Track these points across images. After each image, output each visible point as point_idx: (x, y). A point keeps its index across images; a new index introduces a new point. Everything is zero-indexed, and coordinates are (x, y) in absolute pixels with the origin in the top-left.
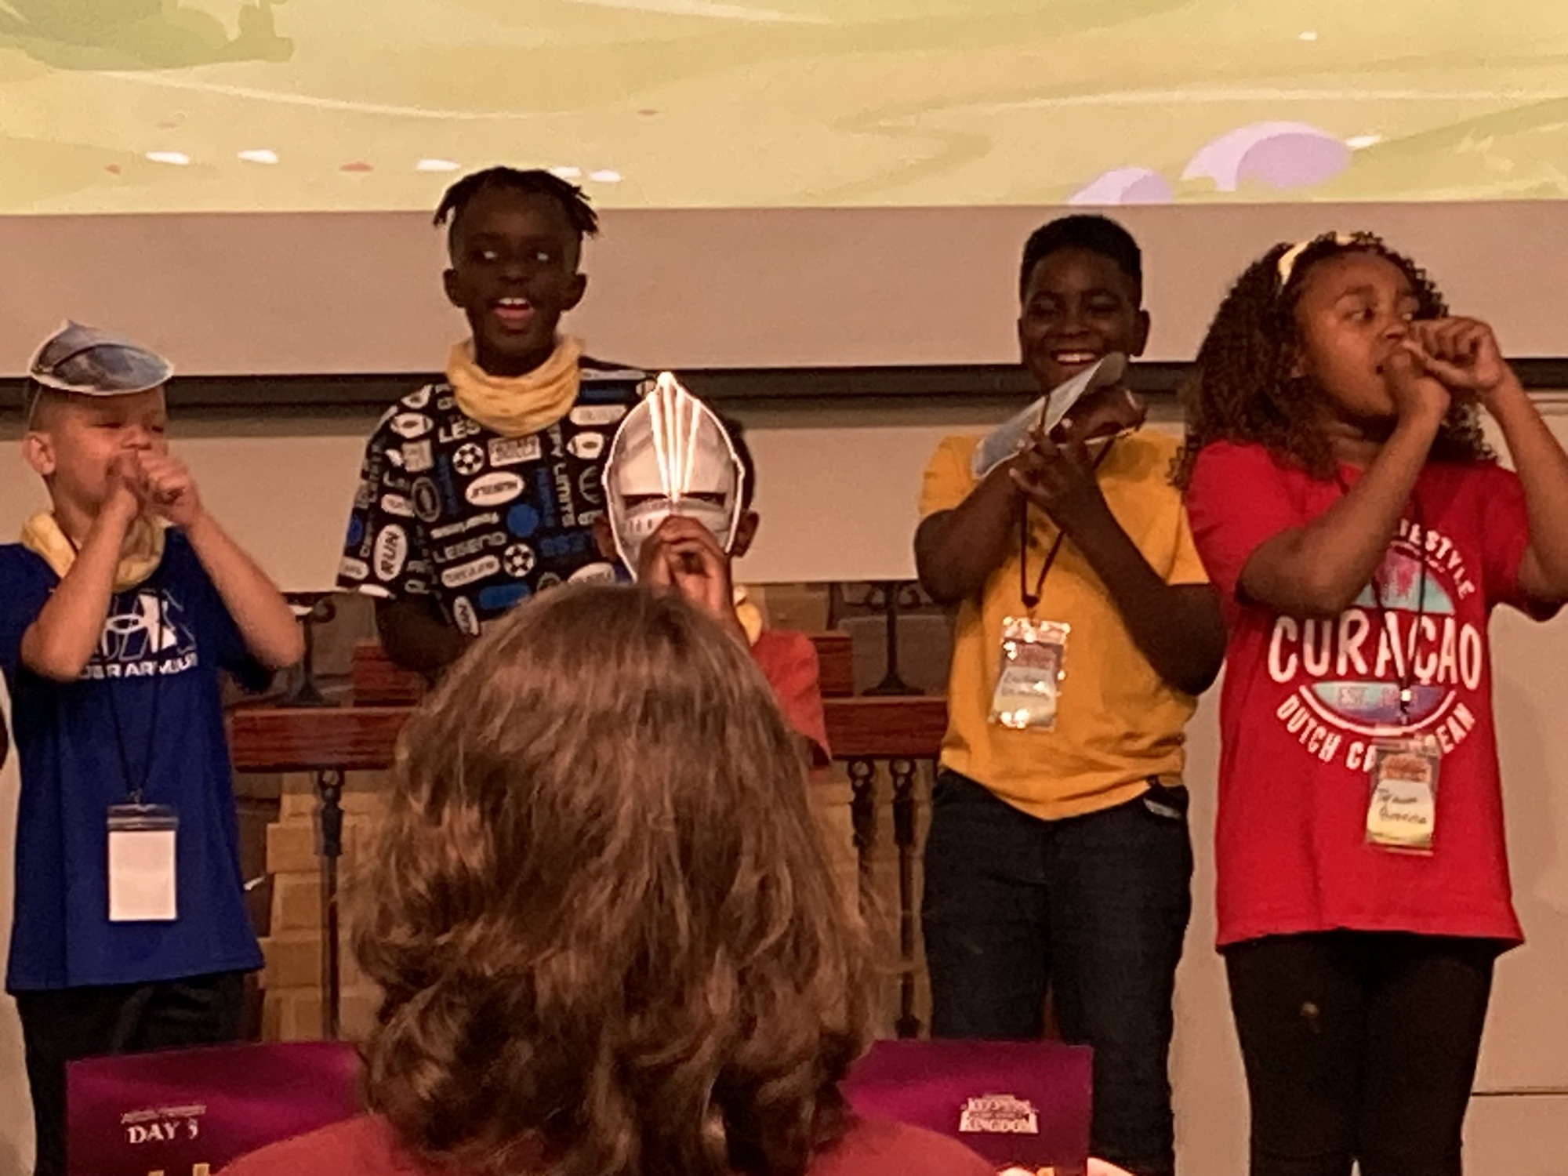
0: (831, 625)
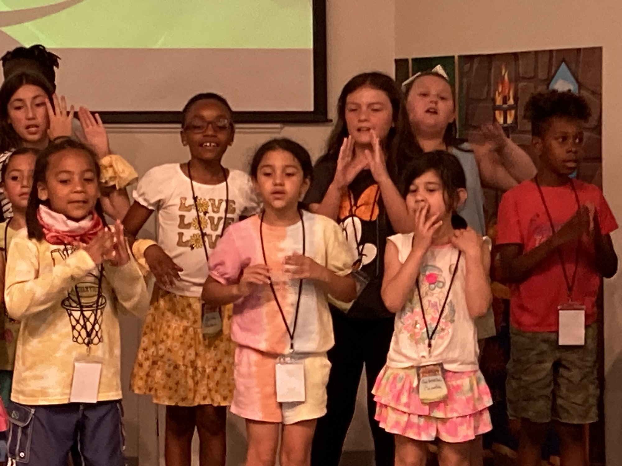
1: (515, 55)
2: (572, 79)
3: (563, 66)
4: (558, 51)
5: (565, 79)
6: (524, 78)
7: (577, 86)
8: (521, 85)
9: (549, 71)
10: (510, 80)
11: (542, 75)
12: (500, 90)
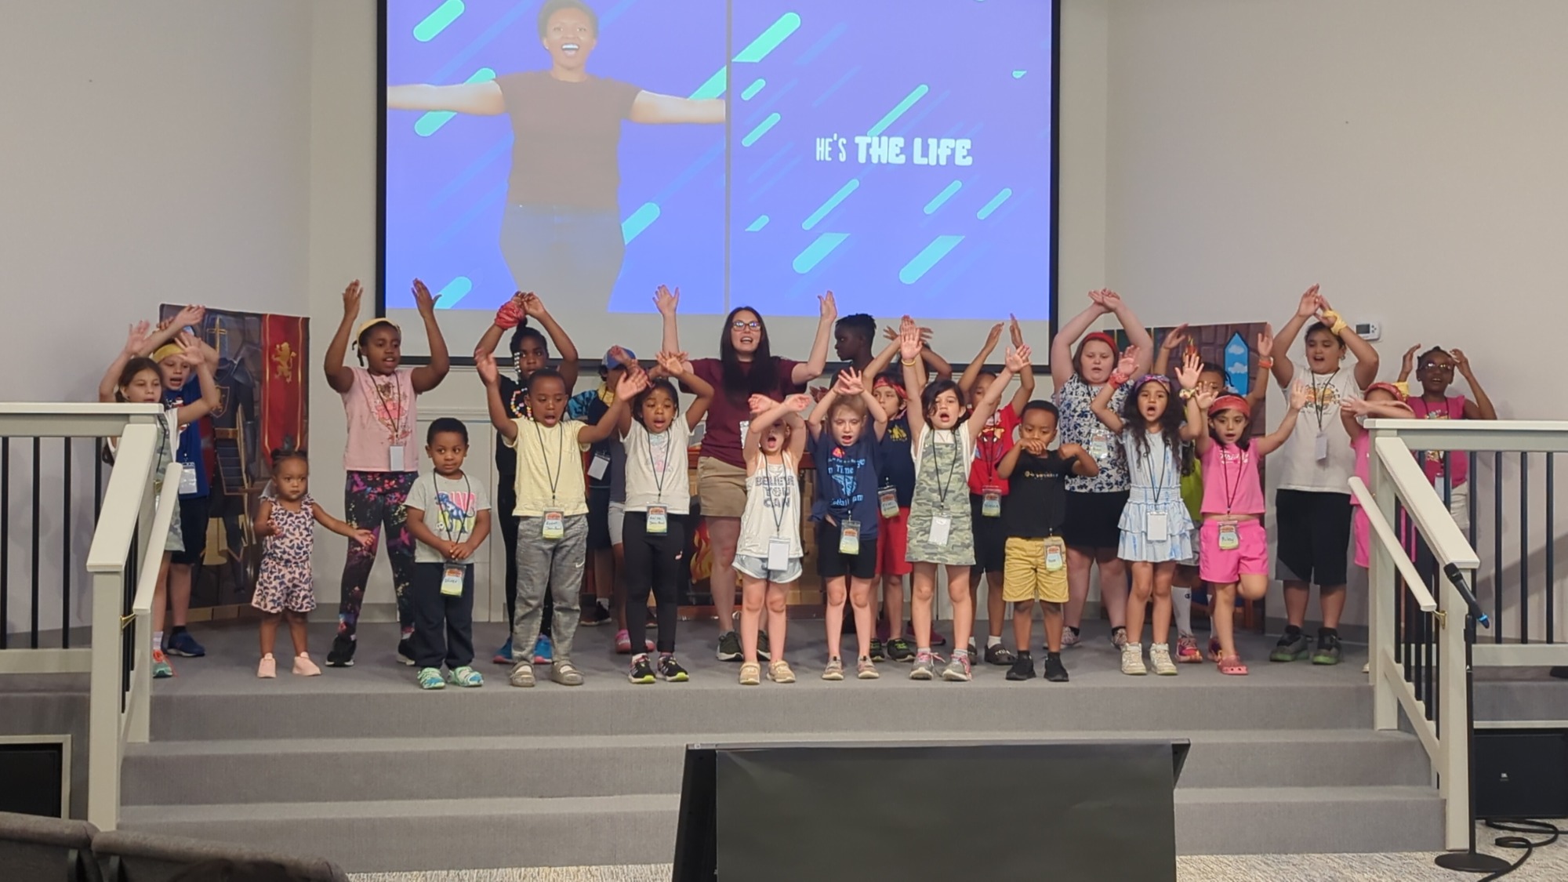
1: (1199, 328)
2: (1244, 345)
3: (1237, 335)
4: (1233, 326)
5: (1238, 344)
6: (1207, 344)
7: (1246, 349)
8: (1203, 348)
9: (1226, 339)
10: (1194, 345)
11: (1220, 341)
12: (1187, 351)
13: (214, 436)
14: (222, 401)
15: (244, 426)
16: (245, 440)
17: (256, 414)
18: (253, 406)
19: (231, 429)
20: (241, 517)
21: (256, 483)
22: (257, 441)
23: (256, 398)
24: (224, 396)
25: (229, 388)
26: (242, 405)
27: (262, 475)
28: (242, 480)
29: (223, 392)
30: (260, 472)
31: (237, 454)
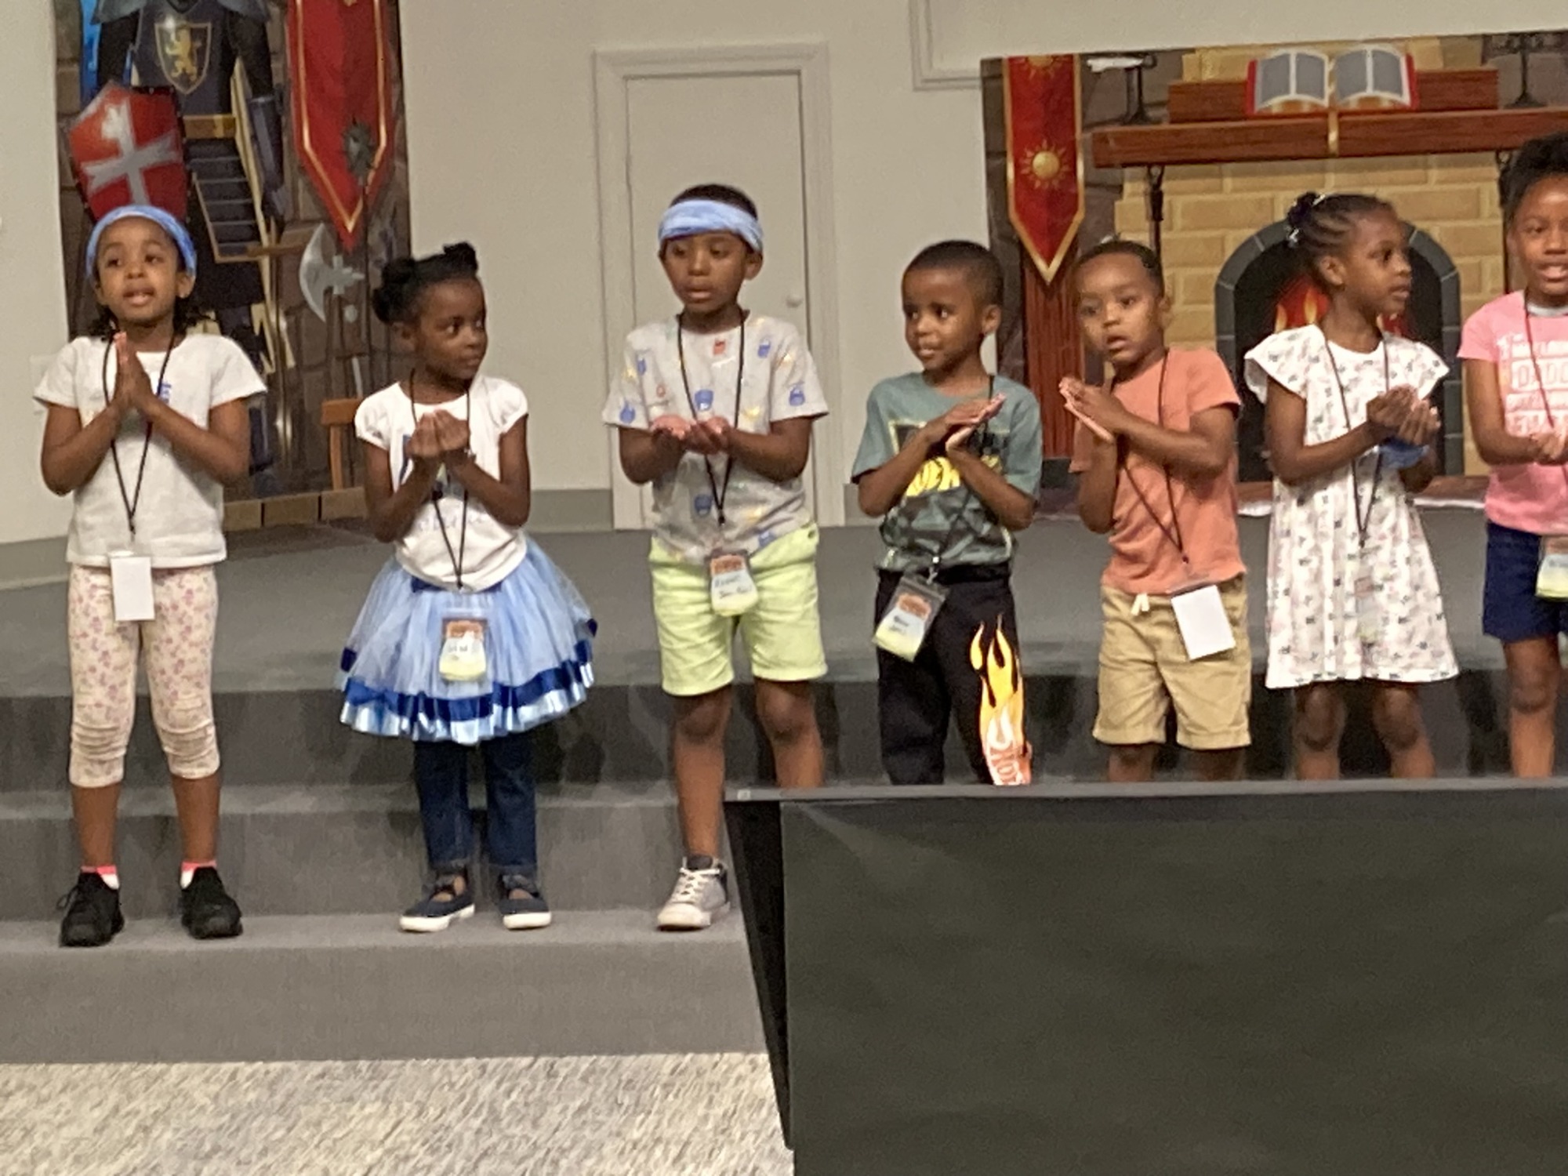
0: (1484, 61)
13: (183, 134)
14: (197, 55)
15: (251, 108)
16: (254, 138)
17: (277, 80)
18: (269, 63)
19: (218, 118)
20: (257, 310)
21: (286, 233)
22: (285, 140)
23: (273, 43)
24: (198, 44)
25: (209, 25)
26: (245, 59)
27: (302, 215)
28: (256, 228)
29: (195, 34)
30: (296, 209)
31: (239, 169)
